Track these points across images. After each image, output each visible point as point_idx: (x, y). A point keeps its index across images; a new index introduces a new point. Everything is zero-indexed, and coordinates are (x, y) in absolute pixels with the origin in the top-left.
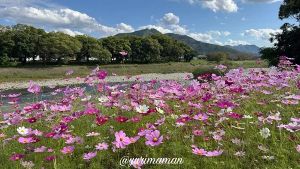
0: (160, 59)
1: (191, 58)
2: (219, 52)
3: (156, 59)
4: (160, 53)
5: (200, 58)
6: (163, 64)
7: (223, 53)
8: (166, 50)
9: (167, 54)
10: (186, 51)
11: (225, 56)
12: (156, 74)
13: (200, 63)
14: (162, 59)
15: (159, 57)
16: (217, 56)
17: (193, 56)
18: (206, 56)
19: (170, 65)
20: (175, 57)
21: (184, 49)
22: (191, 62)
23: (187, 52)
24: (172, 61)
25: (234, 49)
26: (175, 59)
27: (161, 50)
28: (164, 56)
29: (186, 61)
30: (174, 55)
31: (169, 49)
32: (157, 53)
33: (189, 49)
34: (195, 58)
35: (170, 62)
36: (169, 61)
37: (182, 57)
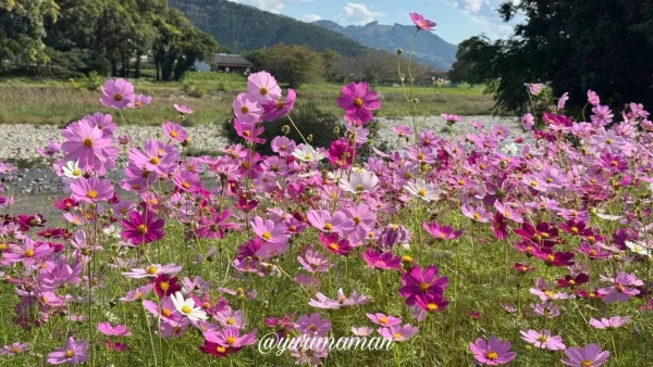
0: (47, 58)
1: (186, 66)
2: (297, 49)
3: (26, 57)
4: (43, 32)
5: (222, 68)
6: (59, 84)
7: (313, 54)
8: (74, 19)
9: (80, 40)
10: (163, 31)
11: (317, 64)
12: (30, 127)
13: (221, 89)
14: (54, 61)
15: (38, 51)
16: (288, 62)
17: (193, 56)
18: (244, 61)
19: (92, 89)
20: (116, 54)
21: (156, 24)
22: (186, 82)
23: (166, 37)
24: (102, 71)
25: (349, 36)
26: (114, 62)
27: (48, 19)
28: (65, 49)
29: (166, 78)
30: (111, 46)
31: (88, 17)
32: (31, 33)
33: (177, 24)
34: (201, 66)
35: (94, 74)
36: (86, 72)
37: (144, 58)
